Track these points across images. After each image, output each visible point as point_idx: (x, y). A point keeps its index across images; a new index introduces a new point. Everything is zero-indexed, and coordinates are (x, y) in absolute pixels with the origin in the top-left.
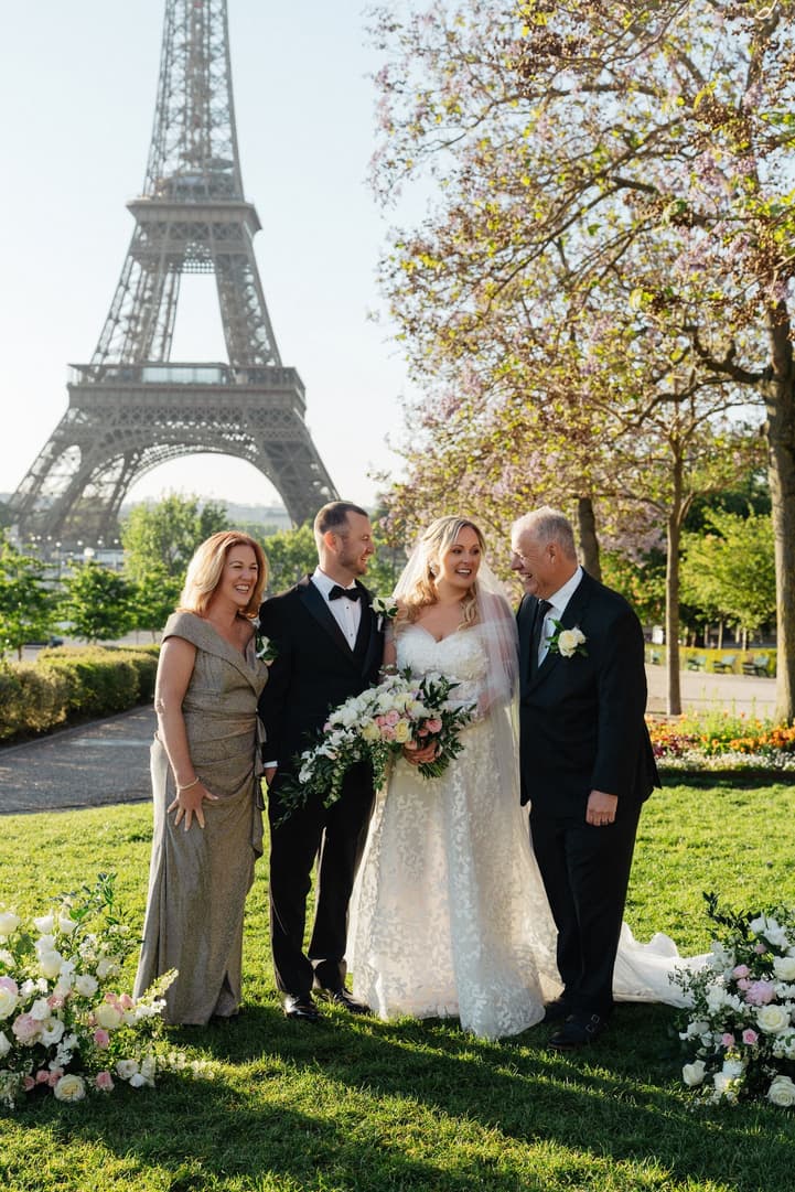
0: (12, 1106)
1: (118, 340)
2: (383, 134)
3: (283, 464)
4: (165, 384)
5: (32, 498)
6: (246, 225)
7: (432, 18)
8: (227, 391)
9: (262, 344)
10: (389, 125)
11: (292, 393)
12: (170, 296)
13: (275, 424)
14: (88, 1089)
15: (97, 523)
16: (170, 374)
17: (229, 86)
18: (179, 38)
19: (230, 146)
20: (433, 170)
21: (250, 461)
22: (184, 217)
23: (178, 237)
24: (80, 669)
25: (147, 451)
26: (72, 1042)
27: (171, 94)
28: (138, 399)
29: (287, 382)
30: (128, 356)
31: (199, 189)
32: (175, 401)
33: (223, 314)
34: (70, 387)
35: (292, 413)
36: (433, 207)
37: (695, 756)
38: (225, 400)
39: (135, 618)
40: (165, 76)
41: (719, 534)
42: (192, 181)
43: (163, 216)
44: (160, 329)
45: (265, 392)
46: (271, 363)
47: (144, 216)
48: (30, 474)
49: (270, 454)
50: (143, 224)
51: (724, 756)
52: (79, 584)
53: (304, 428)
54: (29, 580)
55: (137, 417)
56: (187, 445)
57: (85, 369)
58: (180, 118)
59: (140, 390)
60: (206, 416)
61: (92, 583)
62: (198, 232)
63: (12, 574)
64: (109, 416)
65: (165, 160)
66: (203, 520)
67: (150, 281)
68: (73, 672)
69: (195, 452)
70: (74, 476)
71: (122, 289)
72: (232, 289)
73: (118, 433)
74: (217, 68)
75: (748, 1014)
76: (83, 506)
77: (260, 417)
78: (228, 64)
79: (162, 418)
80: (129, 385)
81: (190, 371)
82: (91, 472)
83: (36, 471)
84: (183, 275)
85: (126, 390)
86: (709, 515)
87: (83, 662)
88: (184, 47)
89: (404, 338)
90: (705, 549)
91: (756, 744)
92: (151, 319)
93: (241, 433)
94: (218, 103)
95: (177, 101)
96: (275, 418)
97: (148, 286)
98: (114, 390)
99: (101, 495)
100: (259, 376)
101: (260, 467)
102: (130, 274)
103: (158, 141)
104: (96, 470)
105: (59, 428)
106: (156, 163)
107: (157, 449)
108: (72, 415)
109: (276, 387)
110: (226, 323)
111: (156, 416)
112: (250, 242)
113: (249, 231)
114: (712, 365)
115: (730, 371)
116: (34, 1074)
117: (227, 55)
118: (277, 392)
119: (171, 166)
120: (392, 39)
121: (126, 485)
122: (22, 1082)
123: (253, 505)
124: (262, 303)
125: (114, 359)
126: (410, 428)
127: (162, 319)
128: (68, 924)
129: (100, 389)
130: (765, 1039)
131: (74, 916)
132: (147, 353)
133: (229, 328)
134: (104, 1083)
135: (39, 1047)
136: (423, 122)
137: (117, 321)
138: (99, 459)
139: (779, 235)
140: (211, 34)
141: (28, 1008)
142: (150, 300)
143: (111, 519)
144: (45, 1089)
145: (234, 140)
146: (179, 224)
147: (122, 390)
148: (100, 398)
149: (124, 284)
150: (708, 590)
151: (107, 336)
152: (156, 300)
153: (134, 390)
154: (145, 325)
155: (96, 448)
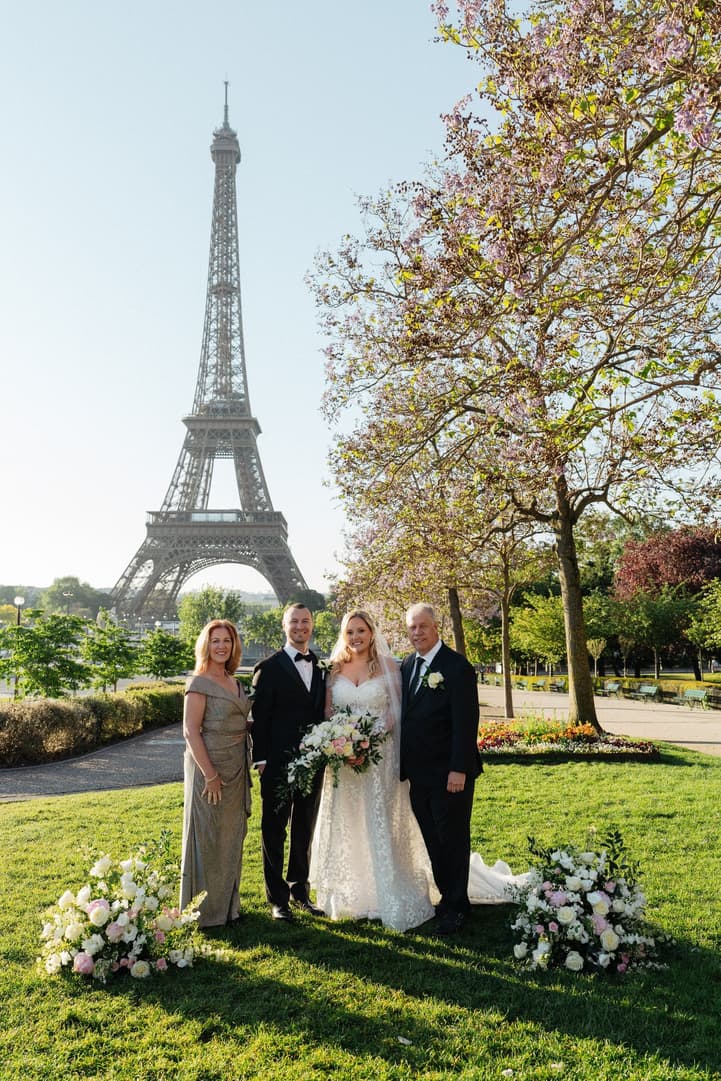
0: (105, 982)
1: (177, 498)
2: (330, 383)
3: (274, 568)
4: (204, 522)
5: (124, 590)
6: (252, 430)
7: (356, 318)
8: (241, 526)
9: (262, 498)
10: (334, 378)
11: (280, 526)
12: (208, 471)
13: (269, 545)
14: (152, 970)
15: (163, 605)
16: (207, 517)
17: (242, 352)
18: (214, 326)
19: (242, 386)
20: (359, 402)
21: (255, 567)
22: (216, 426)
23: (212, 438)
24: (151, 696)
25: (193, 562)
26: (143, 939)
27: (208, 357)
28: (188, 532)
29: (277, 521)
30: (183, 506)
31: (224, 410)
32: (210, 532)
33: (238, 481)
34: (148, 525)
35: (279, 538)
36: (359, 425)
37: (521, 745)
38: (240, 532)
40: (205, 347)
41: (532, 608)
42: (221, 406)
43: (204, 426)
44: (201, 491)
45: (263, 526)
46: (267, 510)
47: (192, 426)
48: (123, 577)
49: (266, 562)
50: (191, 430)
51: (538, 745)
52: (152, 644)
53: (286, 546)
54: (121, 642)
55: (187, 542)
56: (218, 558)
57: (157, 514)
58: (214, 371)
59: (189, 526)
60: (228, 541)
61: (159, 642)
62: (224, 435)
63: (111, 638)
64: (171, 542)
65: (205, 394)
66: (226, 603)
67: (195, 463)
68: (147, 699)
69: (222, 562)
70: (150, 578)
71: (179, 468)
72: (244, 467)
73: (176, 552)
74: (235, 343)
75: (552, 913)
76: (155, 595)
77: (260, 541)
78: (242, 340)
79: (202, 542)
81: (220, 514)
82: (160, 575)
83: (127, 575)
84: (215, 460)
85: (182, 526)
86: (526, 596)
87: (153, 692)
88: (216, 331)
89: (344, 497)
90: (524, 616)
91: (557, 737)
92: (196, 485)
93: (249, 551)
94: (236, 362)
95: (212, 361)
96: (270, 542)
97: (195, 466)
98: (174, 526)
99: (166, 589)
100: (259, 517)
102: (184, 459)
103: (201, 383)
104: (163, 574)
105: (141, 549)
106: (200, 396)
107: (200, 561)
108: (149, 541)
109: (270, 524)
110: (240, 487)
111: (198, 541)
112: (255, 440)
113: (254, 434)
114: (523, 511)
115: (534, 514)
116: (118, 961)
117: (241, 335)
118: (268, 526)
119: (208, 398)
120: (334, 329)
121: (181, 582)
122: (111, 966)
123: (256, 593)
124: (262, 474)
125: (174, 508)
126: (348, 548)
127: (203, 485)
128: (140, 864)
129: (166, 526)
130: (563, 928)
131: (144, 860)
132: (194, 504)
133: (242, 490)
134: (161, 965)
135: (122, 943)
136: (353, 375)
137: (176, 486)
138: (165, 566)
139: (557, 440)
140: (232, 323)
141: (116, 919)
142: (195, 474)
143: (171, 603)
144: (125, 970)
145: (245, 382)
146: (213, 431)
147: (178, 526)
148: (166, 531)
149: (180, 465)
150: (528, 641)
151: (170, 495)
152: (199, 474)
153: (186, 526)
154: (192, 488)
155: (163, 560)
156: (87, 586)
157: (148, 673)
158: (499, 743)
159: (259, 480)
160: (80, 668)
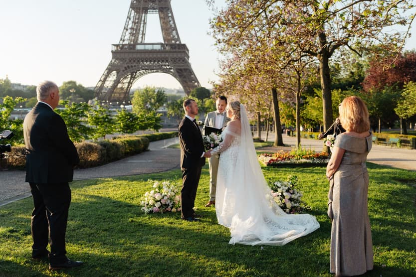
1: (127, 36)
3: (182, 75)
4: (143, 50)
5: (102, 87)
8: (164, 52)
9: (174, 36)
11: (185, 52)
12: (144, 21)
13: (179, 62)
15: (122, 96)
16: (145, 47)
21: (171, 75)
23: (146, 2)
24: (127, 141)
25: (138, 72)
28: (135, 56)
29: (183, 49)
30: (131, 41)
32: (147, 55)
33: (161, 26)
34: (112, 52)
35: (185, 59)
36: (224, 9)
37: (293, 161)
38: (163, 55)
39: (138, 127)
41: (319, 97)
44: (141, 32)
45: (176, 52)
46: (178, 43)
48: (100, 80)
49: (178, 72)
51: (301, 160)
52: (121, 116)
53: (189, 63)
54: (107, 116)
55: (134, 61)
56: (151, 70)
57: (117, 46)
59: (135, 52)
60: (157, 60)
61: (125, 116)
62: (153, 0)
63: (102, 114)
64: (126, 61)
66: (157, 94)
67: (137, 16)
69: (154, 72)
70: (114, 81)
71: (128, 19)
72: (164, 19)
73: (128, 66)
76: (118, 91)
77: (174, 60)
79: (142, 61)
80: (132, 51)
81: (151, 46)
82: (120, 79)
83: (102, 79)
84: (148, 14)
85: (131, 52)
86: (316, 91)
87: (126, 139)
89: (216, 44)
90: (314, 101)
92: (138, 29)
93: (168, 66)
96: (179, 61)
97: (137, 18)
98: (127, 52)
99: (123, 87)
100: (173, 47)
101: (175, 77)
102: (131, 14)
104: (122, 79)
105: (109, 65)
107: (141, 71)
108: (113, 61)
109: (179, 51)
110: (162, 29)
111: (140, 61)
112: (170, 3)
118: (180, 52)
121: (132, 83)
123: (173, 89)
124: (174, 22)
125: (126, 42)
126: (221, 68)
127: (142, 29)
129: (122, 52)
132: (137, 40)
133: (164, 31)
137: (127, 30)
138: (123, 75)
142: (137, 23)
143: (127, 95)
147: (129, 52)
148: (122, 56)
149: (129, 18)
150: (315, 114)
151: (124, 34)
152: (139, 23)
153: (133, 52)
154: (136, 30)
155: (121, 72)
156: (81, 86)
157: (120, 131)
158: (284, 159)
159: (173, 26)
160: (89, 129)
